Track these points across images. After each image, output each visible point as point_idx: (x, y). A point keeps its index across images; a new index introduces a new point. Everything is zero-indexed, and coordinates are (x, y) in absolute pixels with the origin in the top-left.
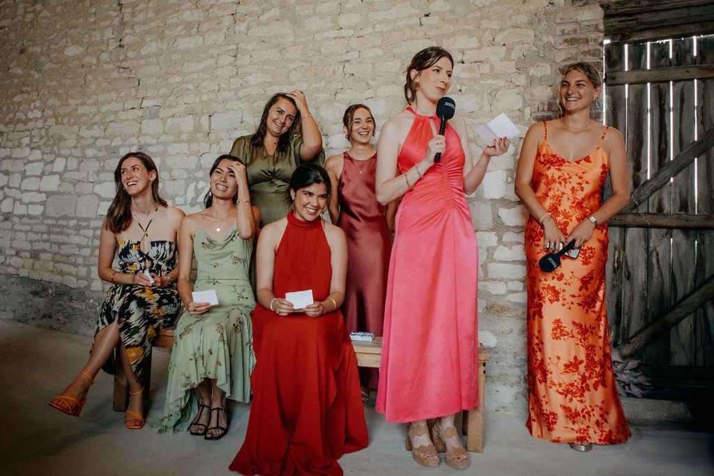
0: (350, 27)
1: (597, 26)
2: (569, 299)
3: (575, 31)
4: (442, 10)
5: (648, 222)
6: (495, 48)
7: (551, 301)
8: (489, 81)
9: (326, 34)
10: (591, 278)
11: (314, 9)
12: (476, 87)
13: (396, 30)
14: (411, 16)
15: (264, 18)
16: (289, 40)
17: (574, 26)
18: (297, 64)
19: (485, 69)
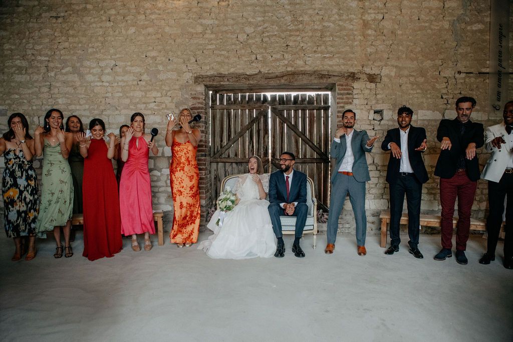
0: (107, 82)
1: (202, 93)
2: (186, 195)
3: (195, 94)
4: (146, 79)
5: (225, 161)
6: (167, 98)
7: (179, 195)
8: (165, 111)
9: (96, 84)
10: (194, 187)
11: (90, 71)
12: (160, 113)
13: (128, 86)
14: (134, 80)
15: (64, 71)
16: (78, 84)
17: (195, 92)
18: (83, 96)
19: (164, 106)
